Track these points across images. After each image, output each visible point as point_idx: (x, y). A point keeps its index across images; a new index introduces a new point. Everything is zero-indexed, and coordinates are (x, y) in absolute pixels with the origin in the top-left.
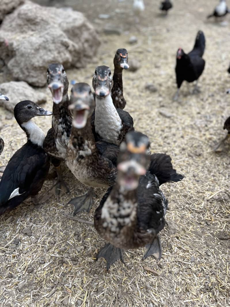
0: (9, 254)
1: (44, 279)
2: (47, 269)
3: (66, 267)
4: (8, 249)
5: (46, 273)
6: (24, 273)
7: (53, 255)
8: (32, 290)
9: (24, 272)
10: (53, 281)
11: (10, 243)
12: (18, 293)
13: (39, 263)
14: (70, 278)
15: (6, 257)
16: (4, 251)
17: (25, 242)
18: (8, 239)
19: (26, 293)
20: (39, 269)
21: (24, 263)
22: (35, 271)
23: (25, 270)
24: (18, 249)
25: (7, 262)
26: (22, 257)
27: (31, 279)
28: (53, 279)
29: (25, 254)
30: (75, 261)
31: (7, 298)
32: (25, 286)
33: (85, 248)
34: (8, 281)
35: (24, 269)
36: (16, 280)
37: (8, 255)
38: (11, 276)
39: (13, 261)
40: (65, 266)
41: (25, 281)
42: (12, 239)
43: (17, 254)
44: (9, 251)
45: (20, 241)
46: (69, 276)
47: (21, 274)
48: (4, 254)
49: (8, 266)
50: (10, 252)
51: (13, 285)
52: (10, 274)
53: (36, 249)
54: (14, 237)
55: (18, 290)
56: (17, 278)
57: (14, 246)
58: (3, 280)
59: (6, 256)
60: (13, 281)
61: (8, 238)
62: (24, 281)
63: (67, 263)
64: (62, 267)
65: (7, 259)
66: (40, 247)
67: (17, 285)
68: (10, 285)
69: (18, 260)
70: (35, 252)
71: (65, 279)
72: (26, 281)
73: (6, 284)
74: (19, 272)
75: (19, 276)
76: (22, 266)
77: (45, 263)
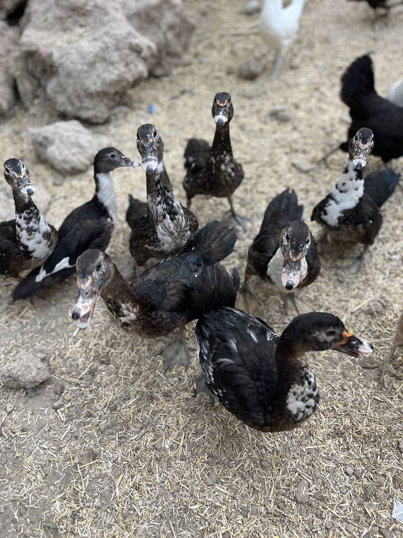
0: (85, 388)
1: (131, 418)
2: (133, 407)
3: (157, 404)
4: (83, 382)
5: (132, 411)
6: (105, 411)
7: (139, 389)
8: (117, 431)
9: (106, 409)
10: (142, 422)
11: (83, 373)
12: (100, 435)
13: (122, 399)
14: (162, 418)
15: (81, 392)
16: (78, 384)
17: (103, 373)
18: (81, 369)
19: (110, 435)
20: (124, 406)
21: (104, 398)
22: (119, 408)
23: (107, 407)
24: (94, 381)
25: (83, 397)
26: (101, 391)
27: (115, 418)
28: (141, 419)
29: (104, 387)
30: (168, 396)
31: (88, 441)
32: (108, 427)
33: (180, 379)
34: (87, 420)
35: (105, 406)
36: (96, 420)
37: (83, 389)
38: (89, 415)
39: (91, 396)
40: (155, 403)
41: (107, 421)
42: (86, 369)
43: (95, 387)
44: (85, 384)
45: (96, 371)
46: (161, 415)
47: (102, 412)
48: (78, 388)
49: (86, 402)
50: (86, 385)
51: (94, 426)
52: (88, 413)
53: (117, 381)
54: (89, 366)
55: (100, 431)
56: (98, 418)
57: (90, 377)
58: (81, 420)
59: (81, 390)
60: (93, 421)
61: (81, 367)
62: (106, 421)
63: (158, 400)
64: (151, 405)
65: (83, 394)
66: (123, 378)
67: (98, 425)
68: (90, 425)
69: (97, 396)
70: (116, 385)
71: (156, 418)
72: (109, 421)
73: (85, 425)
74: (98, 411)
75: (100, 414)
76: (103, 402)
77: (130, 399)
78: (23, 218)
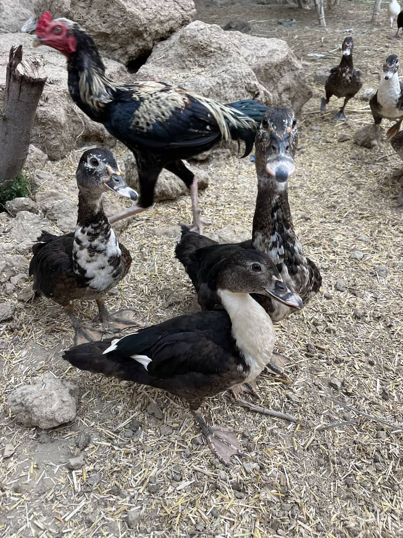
0: (119, 447)
1: (178, 513)
2: (185, 495)
3: (222, 500)
4: (119, 437)
5: (182, 501)
6: (141, 491)
7: (197, 468)
8: (153, 530)
9: (142, 489)
10: (194, 523)
11: (122, 425)
12: (125, 528)
13: (170, 477)
14: (227, 524)
15: (113, 452)
16: (111, 439)
17: (149, 430)
18: (121, 418)
19: (141, 532)
20: (170, 489)
21: (143, 470)
22: (162, 491)
23: (145, 485)
24: (135, 440)
25: (114, 461)
26: (141, 457)
27: (153, 507)
28: (194, 518)
29: (148, 453)
30: (240, 491)
31: (105, 534)
32: (141, 519)
33: (262, 468)
34: (111, 499)
35: (143, 483)
36: (124, 502)
37: (116, 448)
38: (116, 492)
39: (124, 462)
40: (219, 498)
41: (141, 509)
42: (128, 420)
43: (133, 449)
44: (120, 440)
45: (141, 426)
46: (225, 520)
47: (136, 492)
48: (109, 444)
49: (115, 469)
50: (121, 442)
51: (119, 511)
52: (116, 487)
53: (168, 448)
54: (132, 417)
55: (127, 522)
56: (128, 498)
57: (130, 433)
58: (102, 497)
59: (113, 449)
60: (120, 503)
61: (121, 415)
62: (139, 507)
63: (224, 491)
64: (213, 497)
65: (114, 456)
66: (176, 445)
67: (125, 512)
68: (114, 509)
69: (134, 463)
70: (165, 454)
71: (217, 523)
72: (144, 509)
73: (106, 506)
74: (131, 487)
75: (132, 494)
76: (140, 475)
77: (181, 480)
78: (86, 234)
